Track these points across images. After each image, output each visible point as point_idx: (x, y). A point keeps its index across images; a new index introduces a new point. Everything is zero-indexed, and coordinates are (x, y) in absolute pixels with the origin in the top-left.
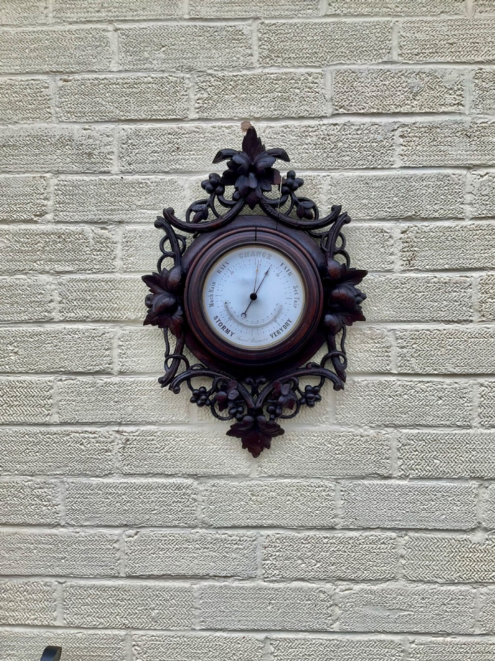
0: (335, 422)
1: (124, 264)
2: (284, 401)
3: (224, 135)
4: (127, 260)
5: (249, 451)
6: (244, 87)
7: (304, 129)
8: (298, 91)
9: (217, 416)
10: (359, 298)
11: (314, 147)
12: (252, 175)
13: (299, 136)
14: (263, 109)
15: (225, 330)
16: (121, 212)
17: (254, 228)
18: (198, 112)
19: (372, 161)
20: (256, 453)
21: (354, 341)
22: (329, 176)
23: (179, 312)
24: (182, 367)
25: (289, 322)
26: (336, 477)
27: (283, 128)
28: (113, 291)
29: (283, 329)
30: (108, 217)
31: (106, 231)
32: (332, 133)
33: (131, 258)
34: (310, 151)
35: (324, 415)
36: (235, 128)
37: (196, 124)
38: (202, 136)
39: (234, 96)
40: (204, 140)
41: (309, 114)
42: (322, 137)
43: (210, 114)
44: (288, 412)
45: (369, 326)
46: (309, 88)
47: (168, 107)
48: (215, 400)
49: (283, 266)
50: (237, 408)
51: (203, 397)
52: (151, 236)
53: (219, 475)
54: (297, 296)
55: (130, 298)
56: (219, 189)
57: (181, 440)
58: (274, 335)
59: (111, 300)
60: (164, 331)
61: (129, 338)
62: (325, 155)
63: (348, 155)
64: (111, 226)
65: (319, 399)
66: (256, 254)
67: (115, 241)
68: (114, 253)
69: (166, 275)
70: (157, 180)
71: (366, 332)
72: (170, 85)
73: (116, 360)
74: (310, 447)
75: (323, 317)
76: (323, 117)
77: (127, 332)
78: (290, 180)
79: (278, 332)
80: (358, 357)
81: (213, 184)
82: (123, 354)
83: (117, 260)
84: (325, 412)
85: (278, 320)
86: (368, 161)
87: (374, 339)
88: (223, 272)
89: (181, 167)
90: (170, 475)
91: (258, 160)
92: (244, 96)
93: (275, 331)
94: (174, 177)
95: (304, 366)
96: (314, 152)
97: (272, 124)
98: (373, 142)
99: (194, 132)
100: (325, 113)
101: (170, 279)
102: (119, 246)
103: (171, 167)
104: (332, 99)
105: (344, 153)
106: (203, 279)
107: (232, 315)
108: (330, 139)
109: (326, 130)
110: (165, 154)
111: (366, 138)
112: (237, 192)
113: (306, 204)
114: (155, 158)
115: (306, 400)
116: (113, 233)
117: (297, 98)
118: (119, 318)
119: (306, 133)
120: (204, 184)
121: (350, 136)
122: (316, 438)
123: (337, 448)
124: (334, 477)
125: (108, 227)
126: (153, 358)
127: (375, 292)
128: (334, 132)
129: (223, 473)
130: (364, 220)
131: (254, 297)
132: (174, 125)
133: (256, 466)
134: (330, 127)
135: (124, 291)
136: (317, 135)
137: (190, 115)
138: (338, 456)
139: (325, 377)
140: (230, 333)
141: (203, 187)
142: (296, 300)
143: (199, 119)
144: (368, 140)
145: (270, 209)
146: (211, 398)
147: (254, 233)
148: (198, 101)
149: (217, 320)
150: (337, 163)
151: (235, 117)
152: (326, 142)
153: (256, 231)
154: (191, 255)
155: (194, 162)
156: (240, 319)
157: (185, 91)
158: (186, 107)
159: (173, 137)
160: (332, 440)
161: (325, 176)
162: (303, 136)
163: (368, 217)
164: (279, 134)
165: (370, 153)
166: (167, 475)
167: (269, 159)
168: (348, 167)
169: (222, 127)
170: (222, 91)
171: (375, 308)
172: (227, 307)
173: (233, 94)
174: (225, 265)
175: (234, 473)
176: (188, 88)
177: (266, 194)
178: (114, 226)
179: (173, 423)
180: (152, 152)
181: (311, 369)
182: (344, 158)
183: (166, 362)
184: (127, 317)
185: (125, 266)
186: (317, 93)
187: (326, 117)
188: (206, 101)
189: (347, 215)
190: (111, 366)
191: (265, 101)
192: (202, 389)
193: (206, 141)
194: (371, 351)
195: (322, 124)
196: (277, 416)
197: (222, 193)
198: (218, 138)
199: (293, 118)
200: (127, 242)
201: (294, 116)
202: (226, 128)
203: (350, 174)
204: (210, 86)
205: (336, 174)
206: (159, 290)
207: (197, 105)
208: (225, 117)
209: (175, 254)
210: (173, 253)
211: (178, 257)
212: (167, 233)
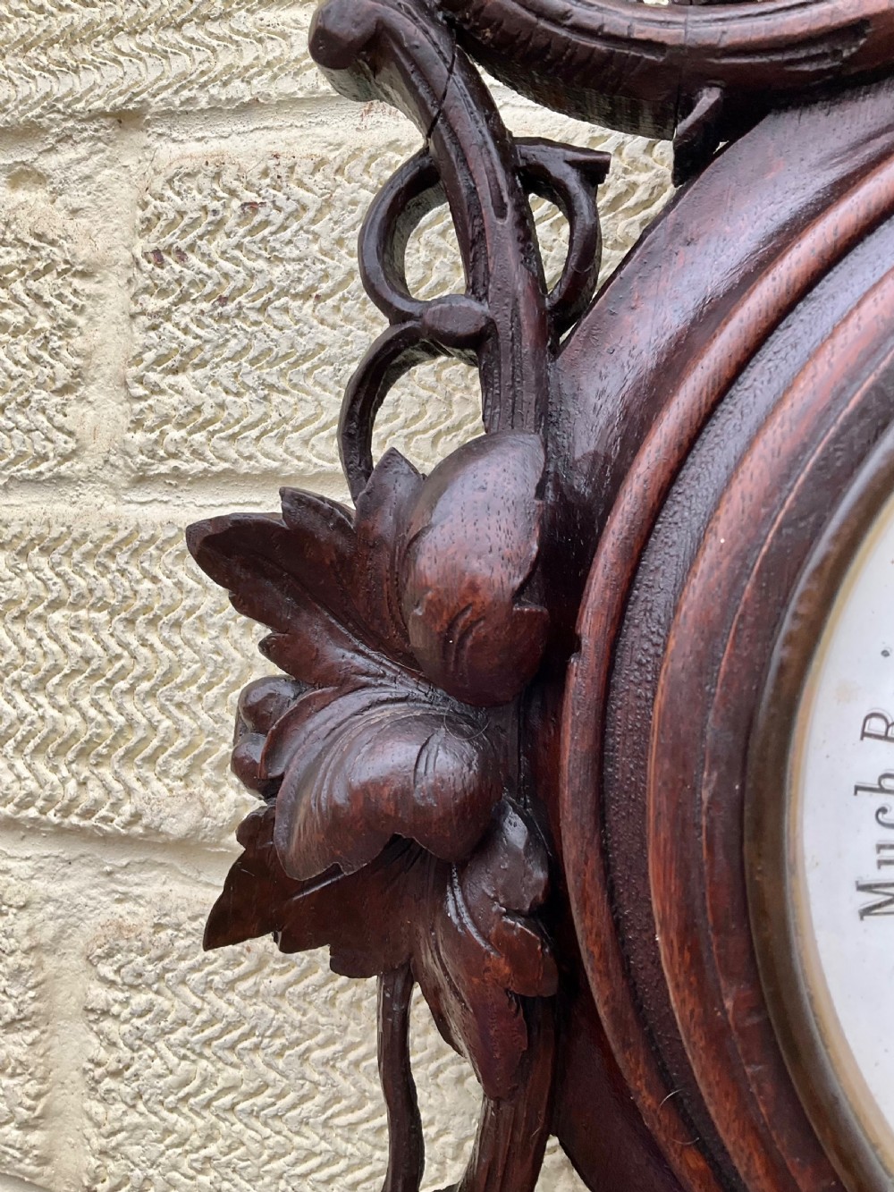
1: (137, 424)
4: (156, 390)
16: (125, 43)
23: (512, 870)
28: (57, 617)
30: (44, 85)
31: (35, 197)
33: (182, 380)
52: (328, 204)
55: (167, 677)
59: (41, 684)
61: (151, 970)
64: (68, 153)
67: (84, 253)
68: (78, 342)
69: (400, 524)
73: (72, 1098)
77: (142, 916)
82: (116, 1074)
83: (91, 391)
101: (427, 565)
102: (113, 293)
116: (77, 198)
118: (87, 814)
125: (49, 163)
126: (310, 1139)
135: (130, 622)
178: (82, 150)
184: (137, 817)
185: (139, 437)
190: (35, 1137)
200: (158, 257)
206: (343, 655)
209: (503, 322)
210: (476, 306)
211: (527, 347)
212: (430, 131)
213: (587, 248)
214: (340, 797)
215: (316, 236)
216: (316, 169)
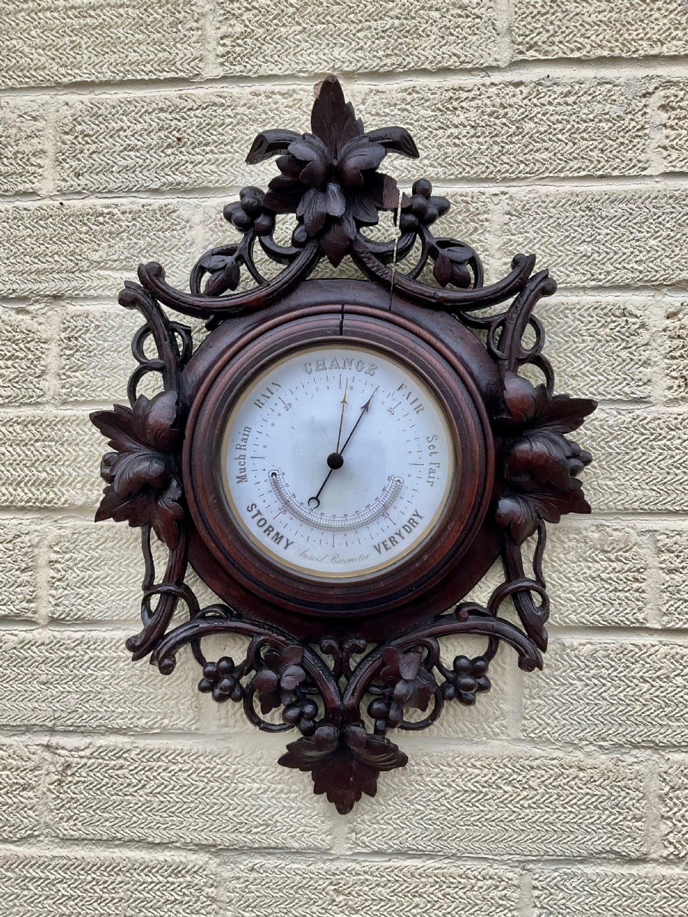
0: (521, 735)
1: (63, 387)
2: (405, 695)
3: (277, 109)
4: (69, 377)
5: (330, 799)
6: (320, 10)
7: (450, 94)
8: (436, 15)
9: (257, 722)
10: (575, 462)
11: (472, 132)
12: (333, 188)
13: (439, 109)
14: (360, 53)
15: (272, 534)
16: (57, 276)
17: (340, 307)
18: (222, 64)
19: (599, 162)
20: (344, 806)
21: (562, 556)
22: (505, 194)
23: (174, 492)
24: (182, 612)
25: (416, 518)
26: (523, 858)
27: (405, 94)
28: (38, 444)
29: (404, 533)
30: (30, 286)
31: (27, 317)
32: (511, 101)
33: (77, 374)
34: (464, 140)
35: (496, 719)
36: (302, 95)
37: (218, 88)
38: (230, 114)
39: (300, 28)
40: (235, 122)
41: (462, 63)
42: (488, 110)
43: (249, 67)
44: (416, 715)
45: (596, 522)
46: (460, 7)
47: (160, 55)
48: (252, 687)
49: (405, 391)
50: (302, 706)
51: (226, 682)
52: (121, 327)
53: (265, 848)
54: (435, 458)
55: (75, 460)
56: (262, 221)
57: (181, 770)
58: (382, 546)
59: (33, 465)
60: (144, 534)
61: (71, 547)
62: (496, 149)
63: (547, 149)
64: (37, 306)
65: (485, 688)
66: (341, 365)
67: (44, 336)
68: (43, 363)
69: (144, 411)
70: (135, 208)
71: (590, 534)
72: (165, 9)
73: (44, 592)
74: (466, 791)
75: (494, 505)
76: (491, 68)
77: (68, 532)
78: (420, 200)
79: (392, 540)
80: (571, 592)
81: (246, 208)
82: (59, 580)
83: (47, 377)
84: (498, 713)
85: (391, 512)
86: (592, 162)
87: (607, 552)
88: (270, 404)
89: (186, 179)
90: (158, 844)
91: (346, 153)
92: (319, 27)
93: (385, 537)
94: (172, 200)
95: (451, 611)
96: (472, 143)
97: (382, 85)
98: (600, 121)
99: (215, 104)
100: (496, 60)
101: (151, 420)
102: (54, 348)
103: (164, 180)
104: (510, 30)
105: (539, 145)
106: (220, 420)
107: (287, 503)
108: (507, 114)
109: (498, 95)
110: (151, 152)
111: (586, 111)
112: (302, 227)
113: (456, 254)
114: (130, 162)
115: (456, 690)
116: (41, 319)
117: (435, 29)
118: (50, 502)
119: (455, 104)
120: (229, 210)
121: (551, 108)
122: (477, 772)
123: (525, 793)
124: (517, 857)
125: (31, 308)
126: (123, 588)
127: (610, 447)
128: (515, 99)
129: (273, 845)
130: (584, 288)
131: (335, 462)
132: (171, 92)
133: (346, 829)
134: (507, 90)
135: (62, 444)
136: (478, 107)
137: (207, 70)
138: (527, 811)
139: (497, 639)
140: (283, 542)
141: (228, 216)
142: (434, 467)
143: (224, 78)
144: (591, 116)
145: (374, 264)
146: (245, 681)
147: (340, 316)
148: (222, 42)
149: (254, 512)
150: (522, 166)
151: (300, 71)
152: (497, 121)
153: (342, 312)
154: (201, 366)
155: (213, 168)
156: (305, 511)
157: (196, 21)
158: (196, 54)
159: (169, 117)
160: (515, 776)
161: (496, 195)
162: (448, 109)
163: (593, 283)
164: (395, 105)
165: (596, 143)
166: (152, 843)
167: (370, 152)
168: (547, 174)
169: (273, 93)
170: (275, 18)
171: (610, 483)
172: (276, 485)
173: (299, 24)
174: (273, 388)
175: (296, 845)
176: (203, 15)
177: (366, 231)
178: (42, 305)
179: (165, 733)
180: (125, 149)
181: (466, 619)
182: (537, 156)
183: (146, 601)
184: (66, 501)
185: (64, 391)
186: (478, 17)
187: (497, 68)
188: (240, 41)
189: (546, 277)
190: (32, 605)
191: (366, 37)
192: (224, 664)
193: (238, 124)
194: (602, 579)
195: (488, 83)
196: (391, 724)
197: (269, 230)
198: (264, 116)
199: (425, 72)
200: (69, 339)
201: (429, 67)
202: (282, 94)
203: (552, 189)
204: (248, 9)
205: (519, 191)
206: (130, 444)
207: (221, 50)
208: (279, 73)
209: (167, 365)
210: (161, 361)
211: (173, 371)
212: (148, 320)
213: (188, 347)
214: (131, 475)
215: (117, 335)
216: (117, 316)
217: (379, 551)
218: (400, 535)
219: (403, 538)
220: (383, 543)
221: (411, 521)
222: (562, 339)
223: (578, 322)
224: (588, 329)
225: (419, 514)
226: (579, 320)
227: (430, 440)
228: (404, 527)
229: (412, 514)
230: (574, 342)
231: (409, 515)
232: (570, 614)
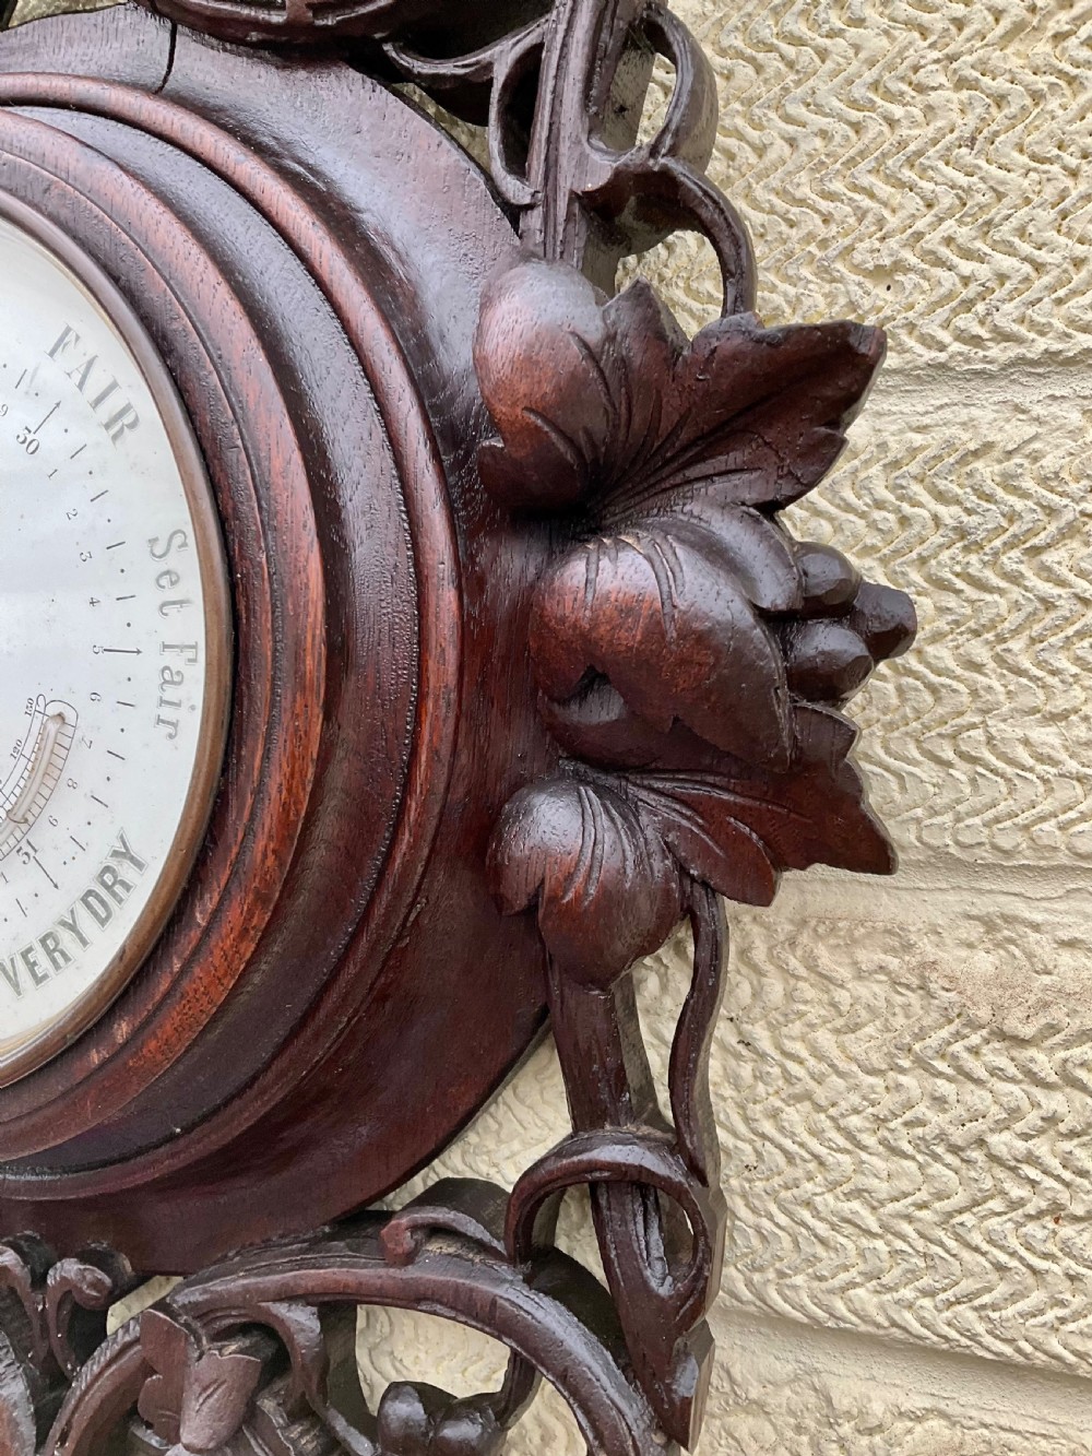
10: (830, 640)
21: (824, 1038)
25: (120, 867)
29: (86, 922)
45: (985, 906)
49: (73, 358)
54: (179, 625)
71: (951, 957)
79: (50, 945)
80: (858, 1193)
85: (42, 835)
87: (1022, 1042)
93: (29, 933)
127: (1047, 573)
142: (175, 661)
171: (1046, 736)
181: (409, 1258)
194: (994, 1158)
217: (16, 986)
218: (73, 928)
219: (84, 942)
220: (25, 955)
221: (108, 878)
222: (841, 118)
223: (903, 36)
224: (952, 58)
225: (135, 850)
226: (910, 24)
227: (159, 550)
228: (84, 900)
229: (107, 851)
230: (892, 123)
231: (98, 856)
232: (854, 1285)
